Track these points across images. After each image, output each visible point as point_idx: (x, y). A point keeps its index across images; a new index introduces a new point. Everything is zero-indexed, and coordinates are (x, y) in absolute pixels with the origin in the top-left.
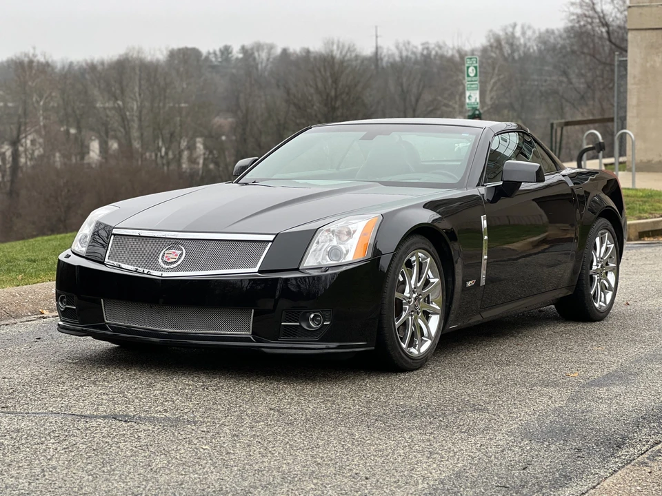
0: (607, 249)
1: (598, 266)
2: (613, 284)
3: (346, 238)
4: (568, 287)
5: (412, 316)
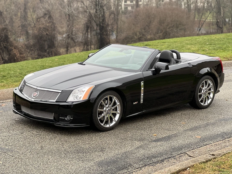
0: (209, 85)
1: (204, 91)
2: (212, 97)
3: (82, 92)
5: (107, 115)
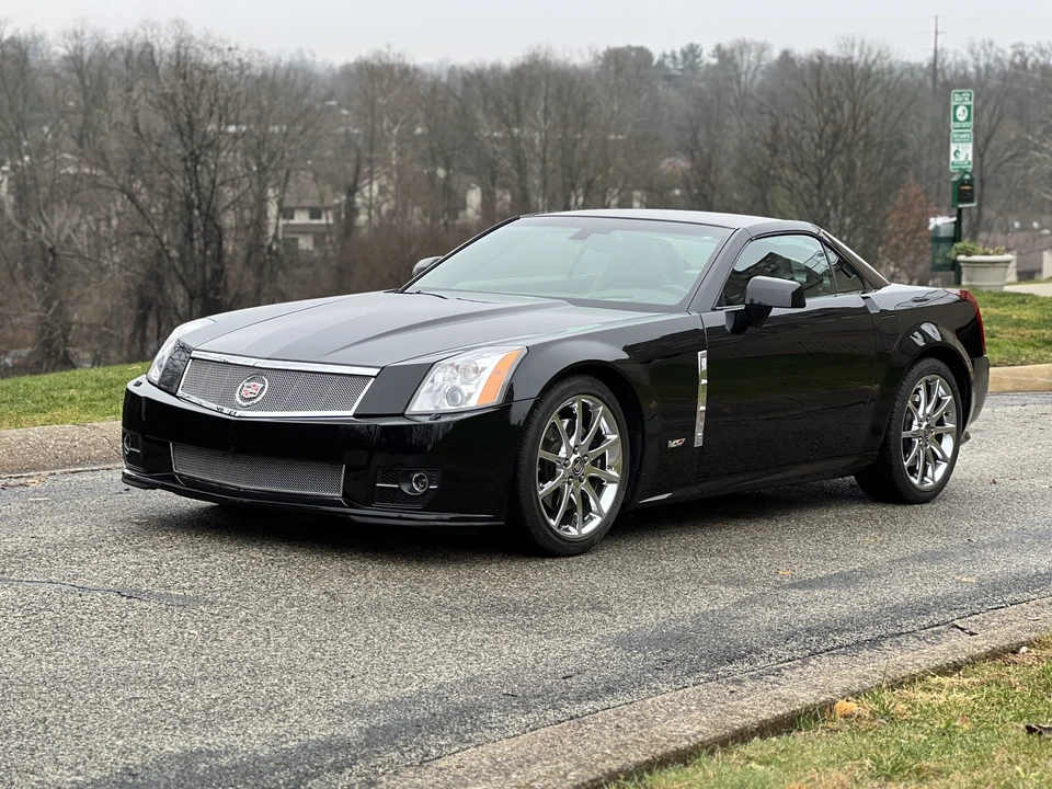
0: (939, 401)
1: (920, 426)
2: (949, 454)
5: (569, 483)
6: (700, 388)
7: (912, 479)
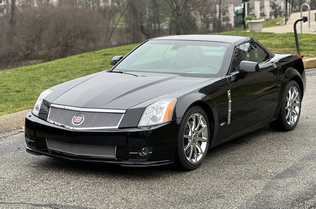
0: (295, 95)
1: (290, 104)
2: (298, 112)
3: (160, 110)
4: (274, 117)
5: (193, 145)
6: (229, 104)
7: (288, 122)
